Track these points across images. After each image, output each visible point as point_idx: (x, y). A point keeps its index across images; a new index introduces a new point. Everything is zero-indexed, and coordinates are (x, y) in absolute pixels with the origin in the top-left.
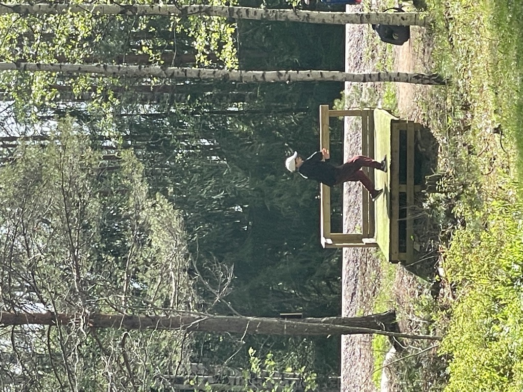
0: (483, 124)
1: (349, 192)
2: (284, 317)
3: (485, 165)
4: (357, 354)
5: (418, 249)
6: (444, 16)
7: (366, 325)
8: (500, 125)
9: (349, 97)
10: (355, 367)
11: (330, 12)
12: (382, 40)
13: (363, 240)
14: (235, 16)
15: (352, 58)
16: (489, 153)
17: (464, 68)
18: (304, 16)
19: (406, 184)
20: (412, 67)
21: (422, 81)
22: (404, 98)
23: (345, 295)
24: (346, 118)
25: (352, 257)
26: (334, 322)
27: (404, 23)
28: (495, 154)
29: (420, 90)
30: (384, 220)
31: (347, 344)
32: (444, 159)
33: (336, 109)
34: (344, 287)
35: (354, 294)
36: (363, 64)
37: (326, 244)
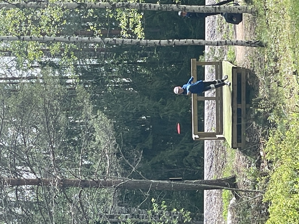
0: (286, 70)
1: (208, 108)
2: (171, 180)
3: (287, 92)
4: (213, 201)
5: (248, 141)
6: (263, 7)
7: (218, 184)
8: (296, 70)
9: (208, 54)
10: (212, 208)
11: (197, 6)
12: (227, 21)
13: (217, 136)
14: (143, 8)
15: (209, 32)
16: (289, 86)
17: (275, 37)
18: (183, 8)
19: (241, 103)
20: (244, 37)
21: (250, 45)
22: (239, 55)
23: (206, 167)
24: (206, 66)
25: (210, 146)
26: (200, 183)
27: (240, 12)
28: (293, 86)
29: (249, 50)
30: (228, 124)
31: (208, 195)
32: (263, 90)
33: (200, 61)
34: (205, 163)
35: (211, 166)
36: (216, 35)
37: (195, 138)
